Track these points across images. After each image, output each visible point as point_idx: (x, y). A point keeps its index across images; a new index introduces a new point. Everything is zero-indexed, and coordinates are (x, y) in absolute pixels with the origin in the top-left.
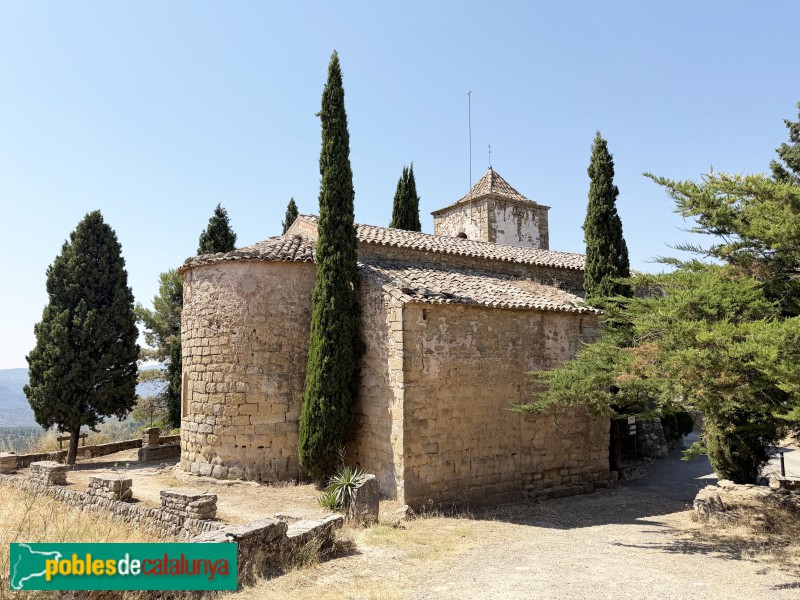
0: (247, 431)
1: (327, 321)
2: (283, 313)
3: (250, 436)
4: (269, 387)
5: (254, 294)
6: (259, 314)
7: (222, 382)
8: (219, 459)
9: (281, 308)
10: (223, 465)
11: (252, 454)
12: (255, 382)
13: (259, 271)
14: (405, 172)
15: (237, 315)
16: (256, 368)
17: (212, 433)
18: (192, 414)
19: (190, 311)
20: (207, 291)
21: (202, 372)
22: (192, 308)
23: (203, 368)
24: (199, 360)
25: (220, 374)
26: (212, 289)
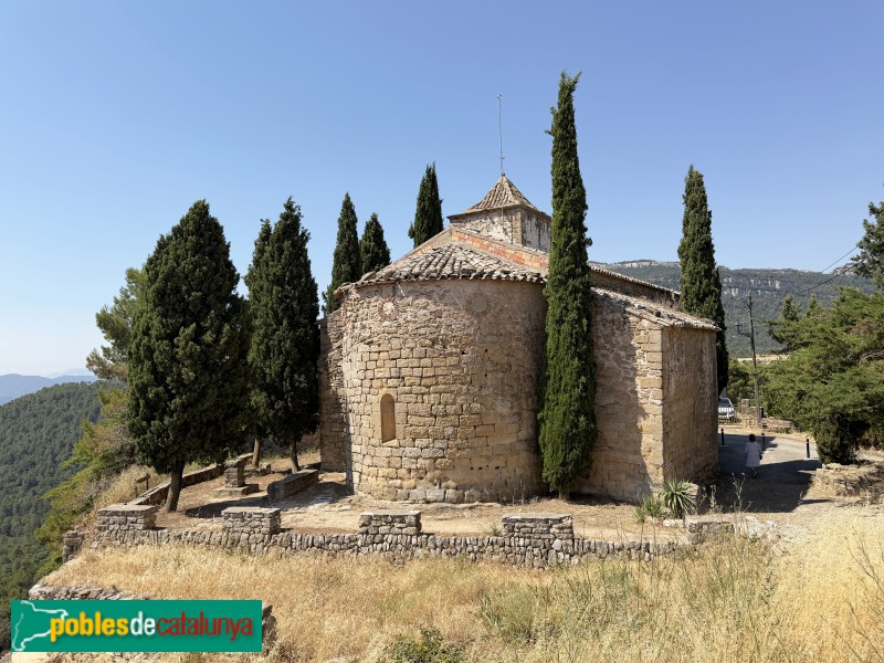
0: (485, 452)
1: (577, 341)
2: (511, 333)
3: (488, 457)
4: (503, 408)
5: (484, 313)
6: (491, 334)
7: (454, 403)
8: (451, 483)
9: (509, 327)
10: (456, 488)
11: (489, 476)
12: (490, 403)
13: (488, 290)
14: (428, 171)
15: (469, 335)
16: (491, 389)
17: (444, 457)
18: (409, 439)
19: (394, 329)
20: (425, 308)
21: (423, 394)
22: (399, 326)
23: (424, 390)
24: (418, 381)
25: (450, 397)
26: (433, 307)
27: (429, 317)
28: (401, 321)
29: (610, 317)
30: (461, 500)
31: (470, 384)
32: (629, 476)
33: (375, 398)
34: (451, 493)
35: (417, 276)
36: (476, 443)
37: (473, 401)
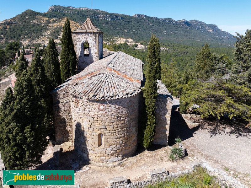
3: (130, 145)
5: (131, 106)
8: (121, 155)
12: (131, 131)
15: (127, 113)
17: (119, 149)
18: (108, 146)
19: (104, 114)
20: (115, 107)
21: (113, 133)
22: (106, 113)
23: (114, 131)
24: (112, 129)
25: (121, 132)
26: (117, 107)
27: (116, 110)
28: (107, 111)
29: (159, 100)
30: (123, 159)
31: (127, 127)
32: (159, 139)
33: (96, 134)
34: (120, 158)
35: (112, 97)
36: (128, 143)
37: (127, 132)
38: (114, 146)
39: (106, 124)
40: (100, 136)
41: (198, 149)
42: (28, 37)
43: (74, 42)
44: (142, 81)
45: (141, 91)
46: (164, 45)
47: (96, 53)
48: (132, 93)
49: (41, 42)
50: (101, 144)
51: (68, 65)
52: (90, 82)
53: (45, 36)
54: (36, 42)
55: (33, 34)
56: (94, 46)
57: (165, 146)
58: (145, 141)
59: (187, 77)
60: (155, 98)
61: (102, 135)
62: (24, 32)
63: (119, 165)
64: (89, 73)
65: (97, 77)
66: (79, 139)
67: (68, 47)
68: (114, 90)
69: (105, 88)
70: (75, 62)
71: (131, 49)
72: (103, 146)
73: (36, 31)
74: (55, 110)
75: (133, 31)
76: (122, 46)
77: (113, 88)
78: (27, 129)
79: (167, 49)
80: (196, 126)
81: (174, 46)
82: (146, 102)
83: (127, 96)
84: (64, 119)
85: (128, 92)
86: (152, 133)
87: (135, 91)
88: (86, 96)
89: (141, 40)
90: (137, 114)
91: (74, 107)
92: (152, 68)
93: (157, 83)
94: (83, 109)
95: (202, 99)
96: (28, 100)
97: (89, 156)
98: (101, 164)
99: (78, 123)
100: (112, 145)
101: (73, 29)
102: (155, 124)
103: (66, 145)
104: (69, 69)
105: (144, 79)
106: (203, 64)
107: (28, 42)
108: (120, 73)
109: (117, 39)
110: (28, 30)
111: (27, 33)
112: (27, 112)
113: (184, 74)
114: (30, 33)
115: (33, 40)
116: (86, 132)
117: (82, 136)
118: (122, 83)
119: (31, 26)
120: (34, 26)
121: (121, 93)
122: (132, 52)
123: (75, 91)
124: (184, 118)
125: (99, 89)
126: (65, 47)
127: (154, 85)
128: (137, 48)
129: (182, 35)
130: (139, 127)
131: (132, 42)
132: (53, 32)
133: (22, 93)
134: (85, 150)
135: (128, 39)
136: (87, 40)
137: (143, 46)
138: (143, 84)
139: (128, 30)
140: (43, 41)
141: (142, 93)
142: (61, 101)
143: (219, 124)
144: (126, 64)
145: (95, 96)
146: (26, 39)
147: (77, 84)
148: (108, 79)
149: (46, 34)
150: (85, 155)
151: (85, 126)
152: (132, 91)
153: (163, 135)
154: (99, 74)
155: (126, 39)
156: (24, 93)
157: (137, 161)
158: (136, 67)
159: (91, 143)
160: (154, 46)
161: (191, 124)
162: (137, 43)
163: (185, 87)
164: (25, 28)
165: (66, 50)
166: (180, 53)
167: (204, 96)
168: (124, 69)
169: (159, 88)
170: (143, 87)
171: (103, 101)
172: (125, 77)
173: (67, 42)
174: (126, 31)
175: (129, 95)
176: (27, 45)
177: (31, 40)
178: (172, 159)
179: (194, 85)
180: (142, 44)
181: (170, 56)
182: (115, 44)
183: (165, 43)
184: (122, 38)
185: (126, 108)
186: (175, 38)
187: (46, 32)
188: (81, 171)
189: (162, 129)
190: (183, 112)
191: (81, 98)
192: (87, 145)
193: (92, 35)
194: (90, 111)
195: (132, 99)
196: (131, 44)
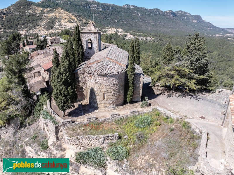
3: (120, 100)
15: (118, 83)
17: (114, 101)
18: (108, 99)
19: (106, 82)
23: (111, 92)
25: (115, 92)
26: (113, 79)
28: (108, 81)
29: (136, 76)
30: (116, 107)
31: (118, 90)
32: (136, 98)
33: (102, 93)
34: (115, 106)
35: (110, 73)
36: (119, 98)
37: (118, 92)
38: (111, 99)
39: (107, 88)
40: (104, 94)
41: (157, 103)
42: (25, 27)
43: (82, 39)
44: (126, 65)
45: (126, 71)
46: (151, 35)
47: (96, 47)
48: (121, 72)
49: (38, 32)
50: (105, 99)
51: (79, 56)
52: (97, 66)
53: (41, 26)
54: (33, 32)
55: (29, 24)
56: (95, 42)
57: (139, 102)
58: (128, 98)
59: (156, 63)
60: (134, 74)
61: (105, 93)
62: (21, 22)
63: (114, 109)
64: (96, 61)
65: (101, 63)
66: (92, 97)
67: (78, 43)
68: (111, 70)
69: (106, 69)
70: (83, 54)
71: (121, 39)
72: (105, 100)
73: (32, 21)
74: (76, 82)
75: (123, 22)
76: (113, 36)
77: (110, 69)
78: (69, 88)
79: (154, 39)
80: (160, 93)
81: (160, 36)
82: (129, 77)
83: (118, 73)
84: (82, 87)
85: (119, 71)
86: (132, 94)
87: (122, 71)
88: (96, 73)
89: (130, 30)
90: (124, 83)
91: (89, 80)
92: (132, 58)
93: (135, 66)
94: (95, 80)
95: (163, 76)
96: (69, 74)
97: (98, 105)
98: (105, 109)
99: (92, 88)
100: (110, 99)
101: (67, 19)
102: (134, 89)
103: (84, 102)
104: (79, 58)
105: (128, 64)
106: (167, 55)
107: (25, 32)
108: (114, 61)
109: (108, 29)
110: (24, 20)
111: (24, 23)
112: (69, 80)
113: (154, 61)
114: (26, 23)
115: (30, 30)
116: (96, 93)
117: (94, 95)
118: (115, 66)
119: (27, 16)
120: (29, 16)
121: (115, 71)
122: (122, 42)
123: (90, 71)
124: (153, 89)
125: (103, 69)
126: (76, 43)
127: (133, 67)
128: (126, 38)
129: (168, 26)
130: (124, 91)
131: (122, 32)
132: (48, 22)
133: (66, 71)
134: (96, 102)
135: (118, 29)
136: (91, 38)
137: (132, 36)
138: (127, 67)
139: (119, 20)
140: (39, 31)
141: (126, 72)
142: (80, 77)
143: (174, 92)
144: (117, 55)
145: (101, 73)
146: (23, 29)
147: (89, 67)
148: (107, 64)
149: (42, 24)
150: (96, 105)
151: (96, 89)
152: (121, 71)
153: (138, 96)
154: (102, 62)
155: (117, 29)
156: (67, 71)
157: (123, 108)
158: (123, 57)
159: (99, 98)
160: (133, 45)
161: (156, 92)
162: (127, 33)
163: (154, 69)
164: (21, 18)
165: (77, 45)
166: (165, 43)
167: (164, 75)
168: (116, 58)
169: (136, 69)
170: (128, 69)
171: (105, 76)
172: (117, 63)
173: (78, 40)
174: (117, 21)
175: (119, 73)
176: (24, 35)
177: (28, 30)
178: (142, 107)
179: (160, 68)
180: (131, 34)
181: (156, 46)
182: (107, 34)
183: (152, 33)
184: (113, 28)
185: (118, 80)
186: (161, 29)
187: (41, 22)
188: (94, 112)
189: (138, 93)
190: (153, 85)
191: (93, 74)
192: (97, 99)
193: (94, 34)
194: (98, 81)
195: (121, 75)
196: (121, 34)
